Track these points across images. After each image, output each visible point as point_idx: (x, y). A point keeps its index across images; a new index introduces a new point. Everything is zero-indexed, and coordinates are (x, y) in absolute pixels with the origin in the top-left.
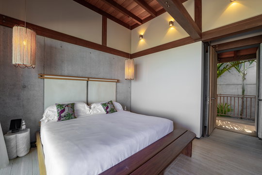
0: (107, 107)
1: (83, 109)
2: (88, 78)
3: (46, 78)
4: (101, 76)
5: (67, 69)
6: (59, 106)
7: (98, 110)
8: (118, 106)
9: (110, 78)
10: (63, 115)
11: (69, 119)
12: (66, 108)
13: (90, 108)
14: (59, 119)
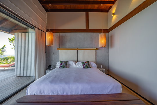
0: (84, 65)
1: (72, 64)
2: (77, 48)
3: (60, 50)
4: (85, 46)
5: (68, 45)
6: (61, 61)
7: (79, 66)
8: (94, 65)
9: (91, 47)
10: (61, 65)
11: (63, 68)
12: (63, 63)
13: (75, 64)
14: (60, 68)
